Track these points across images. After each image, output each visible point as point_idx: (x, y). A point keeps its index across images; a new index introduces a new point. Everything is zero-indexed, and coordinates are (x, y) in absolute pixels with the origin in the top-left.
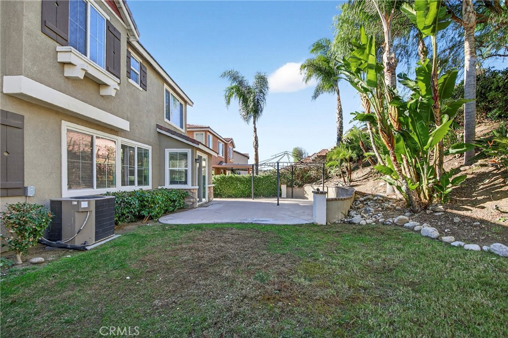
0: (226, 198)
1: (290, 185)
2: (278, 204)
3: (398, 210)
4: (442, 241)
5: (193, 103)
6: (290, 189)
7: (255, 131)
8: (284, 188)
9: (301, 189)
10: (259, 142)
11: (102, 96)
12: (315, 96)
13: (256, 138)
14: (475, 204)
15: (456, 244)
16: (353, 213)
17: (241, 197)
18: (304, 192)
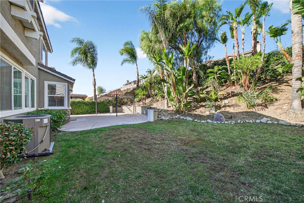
0: (74, 115)
1: (115, 106)
2: (117, 116)
3: (173, 114)
4: (194, 121)
5: (53, 51)
6: (115, 108)
7: (94, 76)
8: (111, 108)
9: (121, 108)
10: (96, 83)
11: (26, 37)
12: (122, 64)
13: (95, 80)
14: (194, 110)
15: (199, 121)
16: (160, 116)
17: (86, 114)
18: (122, 109)
